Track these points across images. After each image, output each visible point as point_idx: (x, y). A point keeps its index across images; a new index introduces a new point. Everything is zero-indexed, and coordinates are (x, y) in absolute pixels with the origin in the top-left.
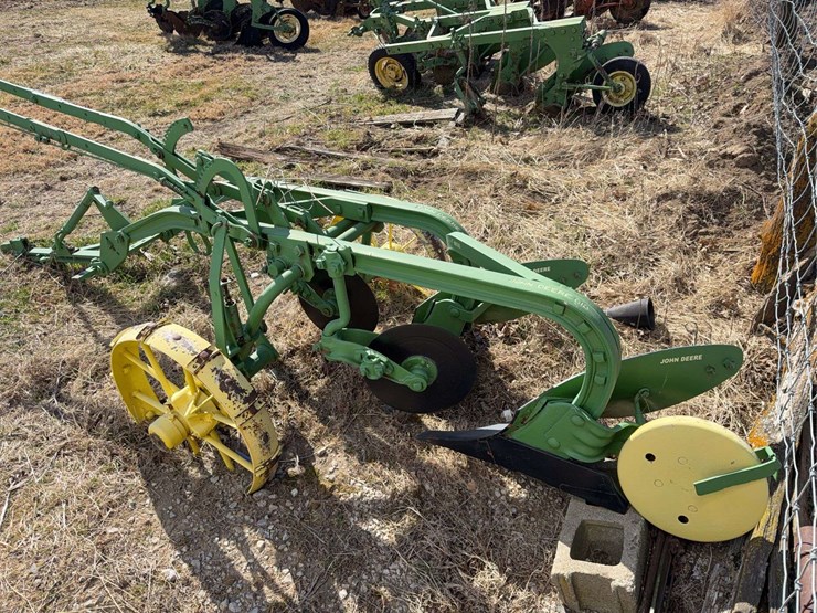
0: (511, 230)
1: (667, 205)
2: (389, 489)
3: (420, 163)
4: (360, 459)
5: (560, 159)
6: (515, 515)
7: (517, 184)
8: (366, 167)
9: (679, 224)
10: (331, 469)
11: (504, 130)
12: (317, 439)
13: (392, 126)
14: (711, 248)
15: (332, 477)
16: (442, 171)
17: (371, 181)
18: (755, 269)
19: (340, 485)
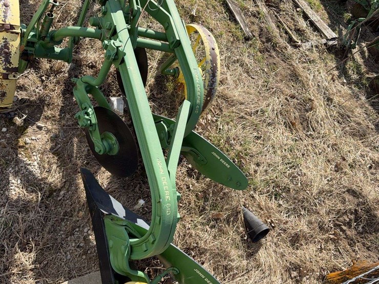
0: (269, 124)
1: (348, 197)
2: (45, 175)
3: (282, 42)
4: (52, 149)
5: (344, 117)
6: (78, 247)
7: (306, 106)
8: (256, 15)
9: (339, 212)
10: (34, 138)
11: (343, 72)
12: (47, 118)
13: (298, 9)
14: (335, 240)
15: (29, 141)
16: (286, 59)
17: (246, 25)
18: (337, 273)
19: (27, 149)
